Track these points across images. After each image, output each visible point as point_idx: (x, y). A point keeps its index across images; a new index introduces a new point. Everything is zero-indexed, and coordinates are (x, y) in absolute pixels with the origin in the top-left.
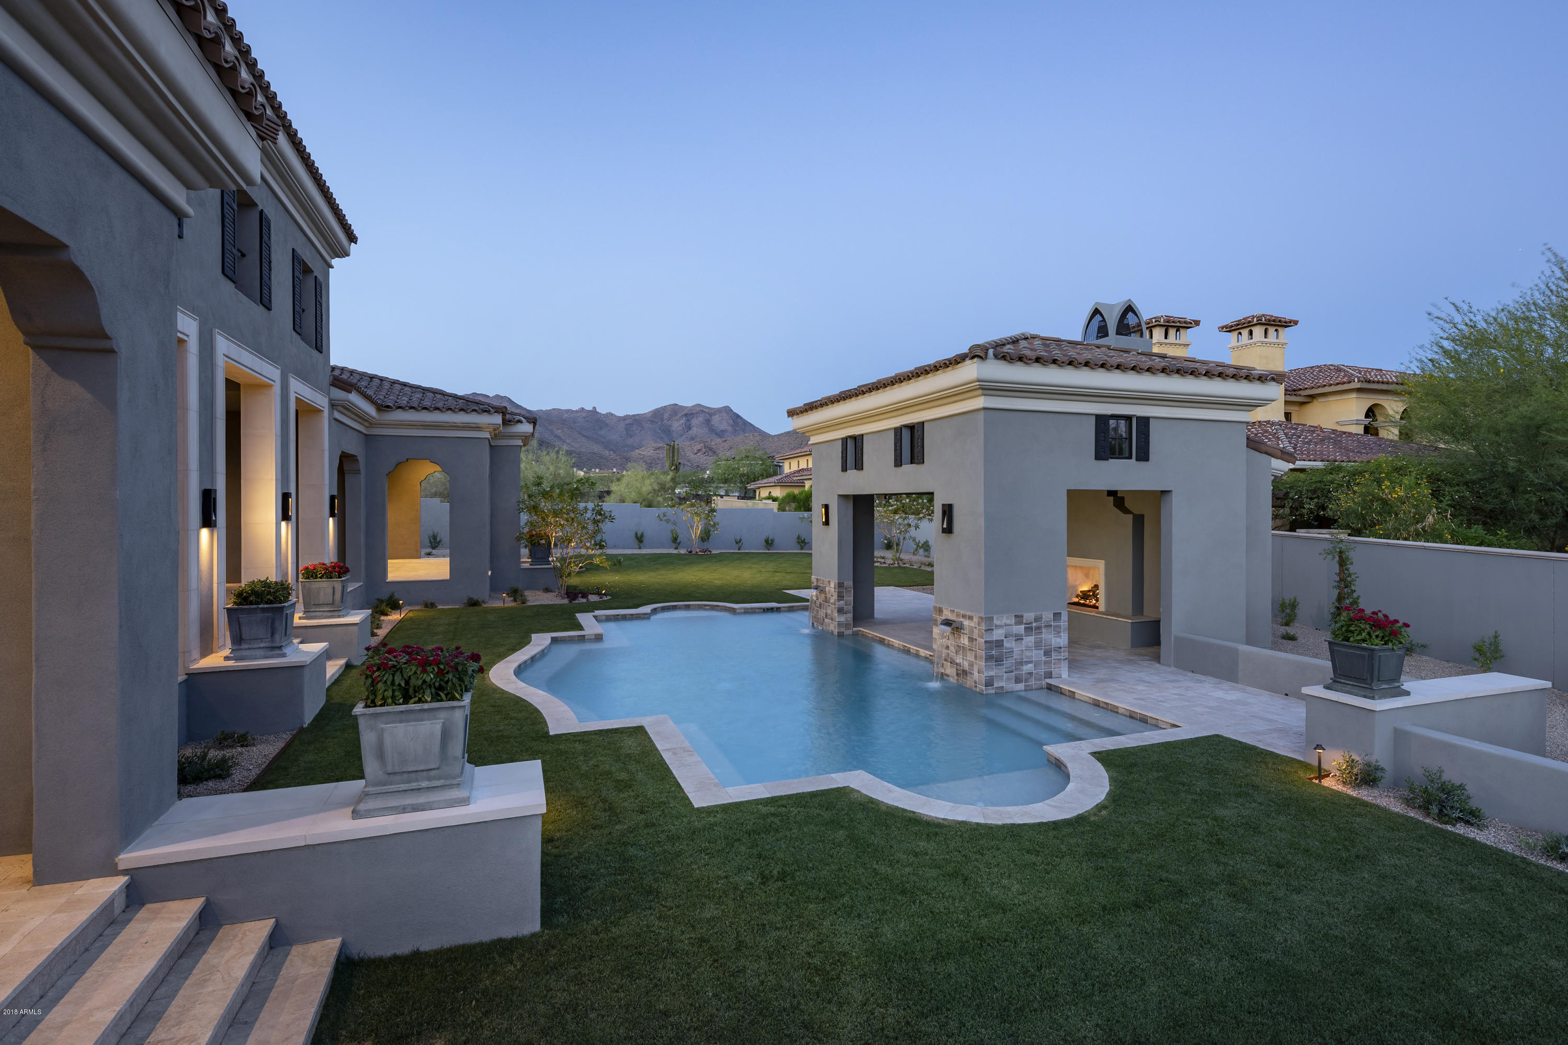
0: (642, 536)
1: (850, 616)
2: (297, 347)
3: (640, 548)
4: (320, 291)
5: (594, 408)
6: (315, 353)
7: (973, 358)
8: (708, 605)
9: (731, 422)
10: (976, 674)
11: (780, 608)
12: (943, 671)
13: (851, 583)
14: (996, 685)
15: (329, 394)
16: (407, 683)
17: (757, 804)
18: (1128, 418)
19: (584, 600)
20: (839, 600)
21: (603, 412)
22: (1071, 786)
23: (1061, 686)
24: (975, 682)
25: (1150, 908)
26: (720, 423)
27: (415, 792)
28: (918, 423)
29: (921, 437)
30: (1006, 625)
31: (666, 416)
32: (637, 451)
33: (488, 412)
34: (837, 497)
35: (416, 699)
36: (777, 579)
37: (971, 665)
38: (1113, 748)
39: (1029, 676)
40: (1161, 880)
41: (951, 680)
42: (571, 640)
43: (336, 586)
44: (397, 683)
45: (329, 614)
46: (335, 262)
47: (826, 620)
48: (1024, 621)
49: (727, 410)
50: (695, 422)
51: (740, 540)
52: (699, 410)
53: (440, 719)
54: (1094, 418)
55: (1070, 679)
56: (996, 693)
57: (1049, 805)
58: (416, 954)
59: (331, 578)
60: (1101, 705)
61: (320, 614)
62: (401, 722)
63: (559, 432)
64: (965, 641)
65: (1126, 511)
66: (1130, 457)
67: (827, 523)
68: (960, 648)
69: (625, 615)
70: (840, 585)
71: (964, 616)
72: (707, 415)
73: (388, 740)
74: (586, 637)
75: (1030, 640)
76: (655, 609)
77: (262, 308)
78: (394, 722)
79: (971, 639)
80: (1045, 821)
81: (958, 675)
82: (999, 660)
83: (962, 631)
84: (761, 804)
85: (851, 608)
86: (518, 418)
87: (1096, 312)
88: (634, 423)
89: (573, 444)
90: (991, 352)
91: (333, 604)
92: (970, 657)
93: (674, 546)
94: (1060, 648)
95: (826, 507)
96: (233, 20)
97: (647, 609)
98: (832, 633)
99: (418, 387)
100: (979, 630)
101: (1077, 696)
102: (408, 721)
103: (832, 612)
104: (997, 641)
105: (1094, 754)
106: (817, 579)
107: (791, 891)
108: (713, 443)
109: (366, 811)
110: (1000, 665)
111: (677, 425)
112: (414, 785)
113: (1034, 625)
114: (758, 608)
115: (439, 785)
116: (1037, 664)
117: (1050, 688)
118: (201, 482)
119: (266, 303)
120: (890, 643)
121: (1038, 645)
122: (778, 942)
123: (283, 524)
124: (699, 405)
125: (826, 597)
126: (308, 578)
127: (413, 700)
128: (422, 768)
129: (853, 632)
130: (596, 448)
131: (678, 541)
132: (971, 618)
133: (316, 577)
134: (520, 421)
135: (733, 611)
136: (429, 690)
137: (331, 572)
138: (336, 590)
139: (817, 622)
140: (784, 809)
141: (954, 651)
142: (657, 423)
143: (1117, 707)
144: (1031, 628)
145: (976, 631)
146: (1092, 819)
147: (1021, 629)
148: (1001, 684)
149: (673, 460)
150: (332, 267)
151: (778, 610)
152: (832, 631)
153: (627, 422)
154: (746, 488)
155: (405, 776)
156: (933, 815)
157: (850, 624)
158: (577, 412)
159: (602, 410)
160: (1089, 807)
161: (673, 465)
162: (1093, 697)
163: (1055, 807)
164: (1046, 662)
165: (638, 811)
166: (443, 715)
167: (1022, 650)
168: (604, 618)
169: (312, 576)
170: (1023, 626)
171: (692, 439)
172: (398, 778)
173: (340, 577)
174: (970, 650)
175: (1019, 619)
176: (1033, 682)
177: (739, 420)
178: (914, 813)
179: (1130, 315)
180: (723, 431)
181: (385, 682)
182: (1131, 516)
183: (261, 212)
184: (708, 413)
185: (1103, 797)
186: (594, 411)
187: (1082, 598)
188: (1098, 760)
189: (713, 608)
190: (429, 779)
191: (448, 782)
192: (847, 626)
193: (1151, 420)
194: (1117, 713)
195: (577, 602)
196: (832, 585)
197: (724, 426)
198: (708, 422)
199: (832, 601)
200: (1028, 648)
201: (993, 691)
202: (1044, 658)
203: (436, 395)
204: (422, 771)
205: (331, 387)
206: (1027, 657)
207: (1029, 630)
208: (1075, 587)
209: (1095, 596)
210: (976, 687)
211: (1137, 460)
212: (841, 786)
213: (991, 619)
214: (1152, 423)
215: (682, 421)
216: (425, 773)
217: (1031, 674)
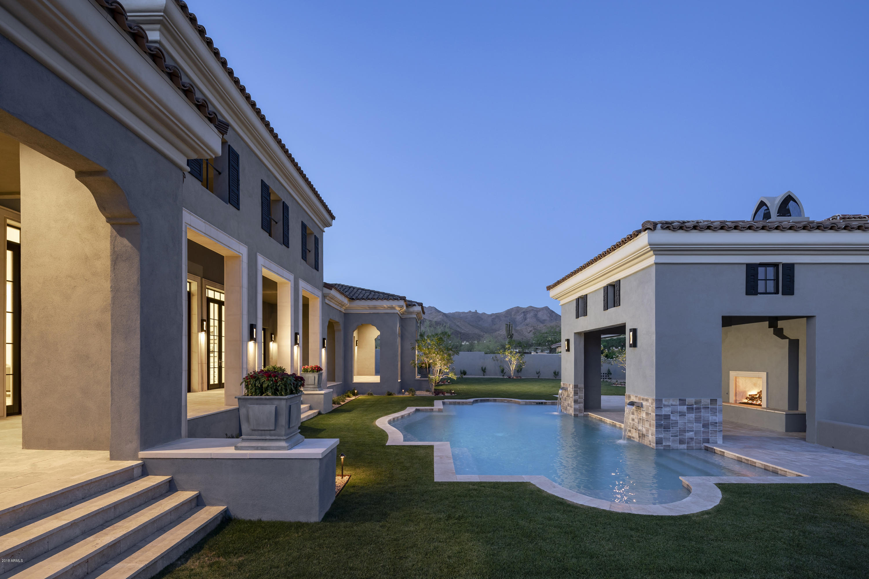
0: (485, 369)
1: (582, 405)
2: (303, 266)
3: (484, 375)
4: (318, 243)
5: (476, 311)
6: (315, 271)
7: (645, 230)
8: (506, 400)
9: (549, 315)
10: (650, 436)
11: (546, 403)
12: (630, 435)
13: (583, 386)
14: (664, 444)
15: (322, 291)
16: (261, 385)
17: (469, 484)
18: (775, 265)
19: (443, 395)
20: (574, 395)
21: (481, 313)
22: (688, 499)
23: (714, 448)
24: (650, 442)
25: (712, 575)
26: (543, 316)
27: (264, 440)
28: (616, 282)
29: (619, 289)
30: (672, 405)
31: (513, 313)
32: (498, 332)
33: (397, 299)
34: (573, 334)
35: (266, 394)
36: (553, 390)
37: (647, 431)
38: (735, 482)
39: (690, 440)
40: (731, 560)
41: (636, 440)
42: (426, 411)
43: (315, 376)
44: (257, 385)
45: (313, 389)
46: (326, 229)
47: (568, 407)
48: (687, 403)
49: (547, 308)
50: (528, 316)
51: (539, 372)
52: (531, 309)
53: (274, 404)
54: (745, 266)
55: (724, 445)
56: (664, 449)
57: (663, 507)
58: (260, 521)
59: (314, 372)
60: (743, 461)
61: (309, 389)
62: (257, 404)
63: (458, 324)
64: (644, 415)
65: (783, 337)
66: (777, 292)
67: (568, 350)
68: (641, 420)
69: (460, 402)
70: (576, 386)
71: (643, 399)
72: (535, 312)
73: (251, 414)
74: (434, 410)
75: (692, 416)
76: (477, 400)
77: (284, 247)
78: (254, 404)
79: (647, 414)
80: (655, 514)
81: (639, 437)
82: (666, 428)
83: (642, 409)
84: (472, 484)
85: (583, 400)
86: (414, 303)
87: (762, 204)
88: (497, 317)
89: (465, 329)
90: (659, 226)
91: (314, 384)
92: (647, 425)
93: (502, 374)
94: (716, 423)
95: (568, 341)
96: (259, 109)
97: (472, 400)
98: (571, 415)
99: (369, 290)
100: (652, 407)
101: (725, 455)
102: (260, 404)
103: (571, 402)
104: (665, 415)
105: (716, 484)
106: (564, 384)
107: (460, 525)
108: (538, 327)
109: (240, 446)
110: (667, 431)
111: (519, 318)
112: (263, 437)
113: (694, 406)
114: (533, 402)
115: (275, 438)
116: (696, 433)
117: (707, 449)
118: (248, 321)
119: (286, 243)
120: (605, 421)
121: (698, 420)
122: (435, 548)
123: (296, 348)
124: (531, 307)
125: (568, 394)
126: (304, 372)
127: (264, 395)
128: (267, 429)
129: (584, 415)
130: (477, 331)
131: (504, 372)
132: (647, 400)
133: (308, 372)
134: (415, 305)
135: (519, 403)
136: (271, 390)
137: (314, 370)
138: (316, 378)
139: (564, 409)
140: (483, 488)
141: (637, 422)
142: (508, 317)
143: (755, 463)
144: (692, 409)
145: (650, 408)
146: (693, 518)
147: (684, 408)
148: (668, 444)
149: (509, 332)
150: (324, 232)
151: (545, 403)
152: (571, 414)
153: (493, 317)
154: (551, 348)
155: (260, 432)
156: (575, 502)
157: (582, 410)
158: (467, 313)
159: (480, 311)
160: (695, 512)
161: (509, 335)
162: (737, 455)
163: (668, 508)
164: (704, 432)
165: (404, 480)
166: (276, 403)
167: (685, 423)
168: (448, 403)
169: (306, 371)
170: (686, 407)
171: (527, 325)
172: (256, 433)
173: (317, 372)
174: (647, 421)
175: (682, 402)
176: (693, 444)
177: (553, 314)
178: (563, 499)
179: (791, 203)
180: (544, 320)
181: (252, 385)
182: (787, 340)
183: (284, 202)
184: (536, 311)
185: (710, 507)
186: (476, 312)
187: (750, 399)
188: (719, 488)
189: (509, 402)
190: (271, 435)
191: (279, 438)
192: (580, 411)
193: (795, 265)
194: (755, 466)
195: (439, 395)
196: (571, 386)
197: (545, 317)
198: (536, 316)
199: (571, 396)
200: (690, 422)
201: (662, 448)
202: (702, 429)
203: (376, 293)
204: (267, 430)
205: (324, 288)
206: (688, 427)
207: (690, 409)
208: (745, 392)
209: (760, 397)
210: (650, 444)
211: (783, 294)
212: (525, 481)
213: (661, 400)
214: (797, 268)
215: (522, 316)
216: (268, 432)
217: (692, 439)
